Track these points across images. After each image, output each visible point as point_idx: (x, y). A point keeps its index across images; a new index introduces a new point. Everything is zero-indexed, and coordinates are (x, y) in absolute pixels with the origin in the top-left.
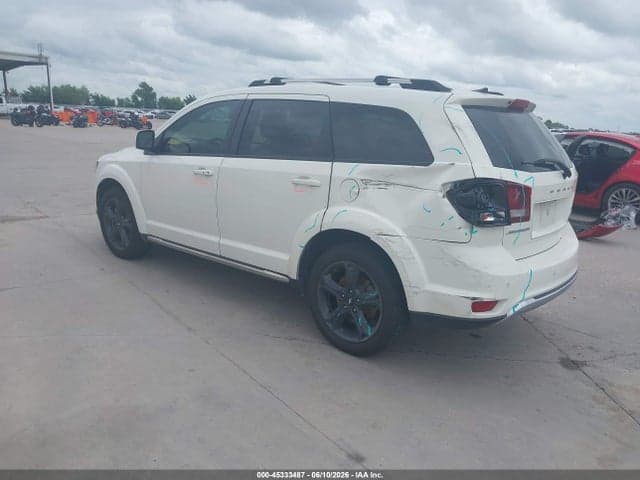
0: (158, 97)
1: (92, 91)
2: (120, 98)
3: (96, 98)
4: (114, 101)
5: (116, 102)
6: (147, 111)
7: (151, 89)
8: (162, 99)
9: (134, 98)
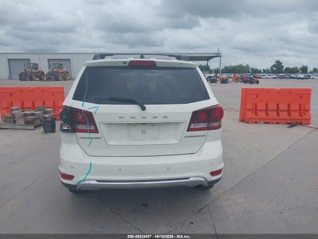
0: (285, 67)
1: (251, 67)
2: (265, 69)
3: (253, 70)
4: (261, 71)
5: (262, 71)
6: (273, 75)
7: (281, 64)
8: (286, 68)
9: (272, 68)
